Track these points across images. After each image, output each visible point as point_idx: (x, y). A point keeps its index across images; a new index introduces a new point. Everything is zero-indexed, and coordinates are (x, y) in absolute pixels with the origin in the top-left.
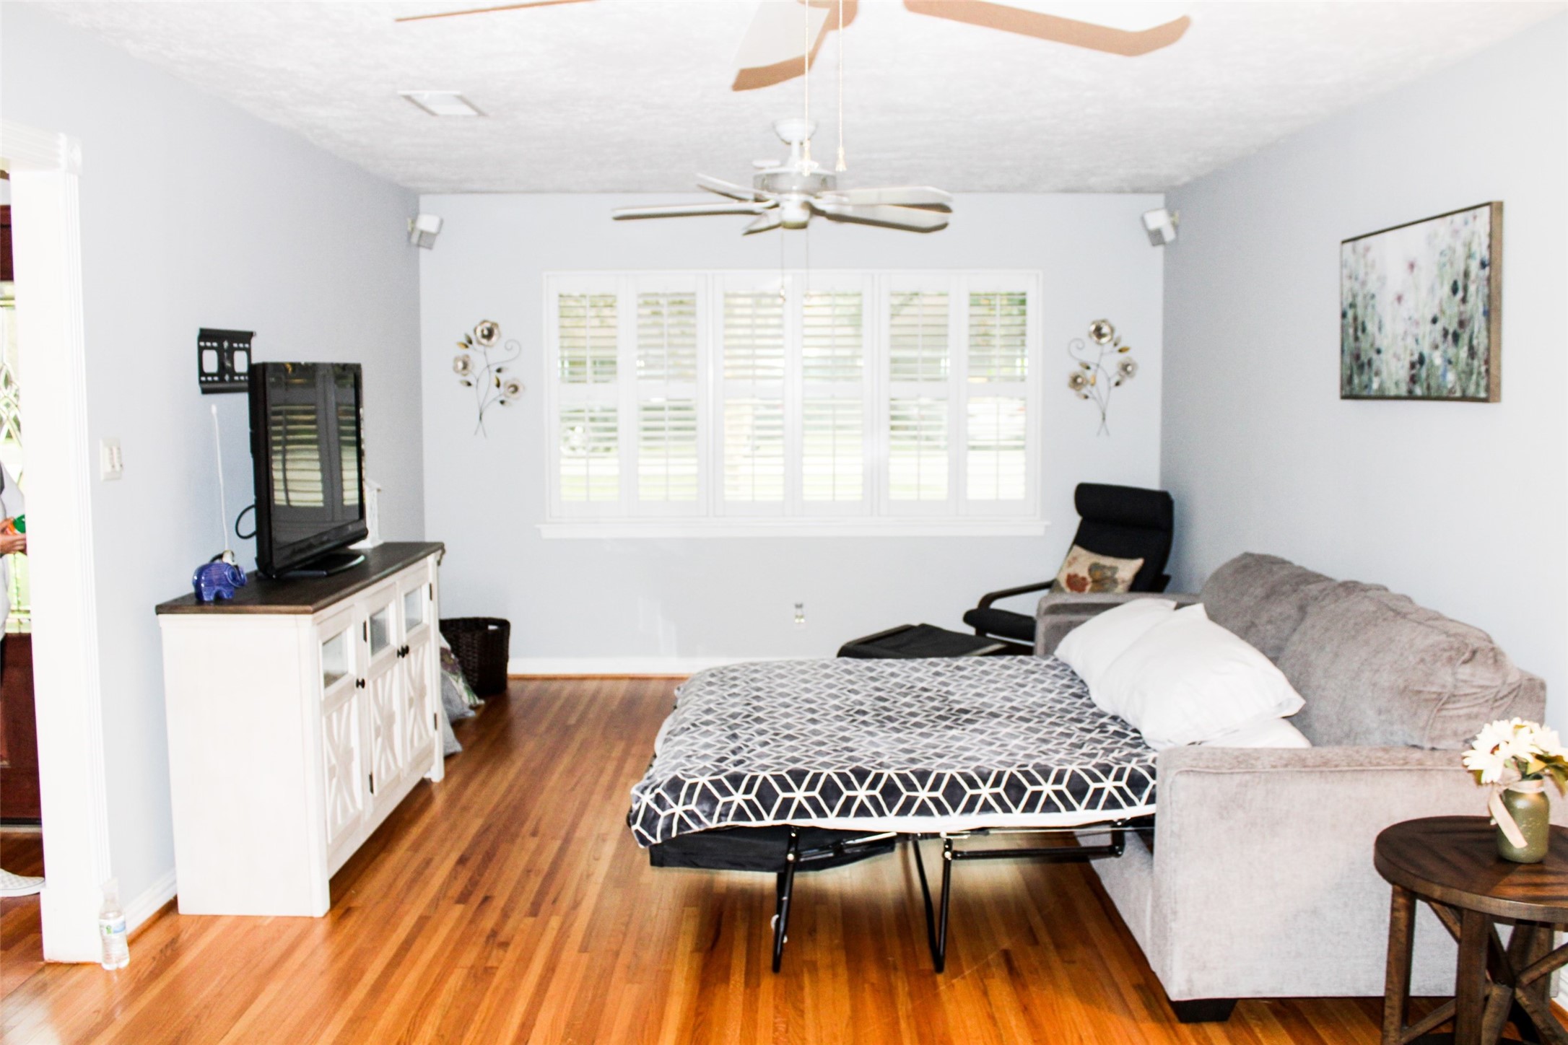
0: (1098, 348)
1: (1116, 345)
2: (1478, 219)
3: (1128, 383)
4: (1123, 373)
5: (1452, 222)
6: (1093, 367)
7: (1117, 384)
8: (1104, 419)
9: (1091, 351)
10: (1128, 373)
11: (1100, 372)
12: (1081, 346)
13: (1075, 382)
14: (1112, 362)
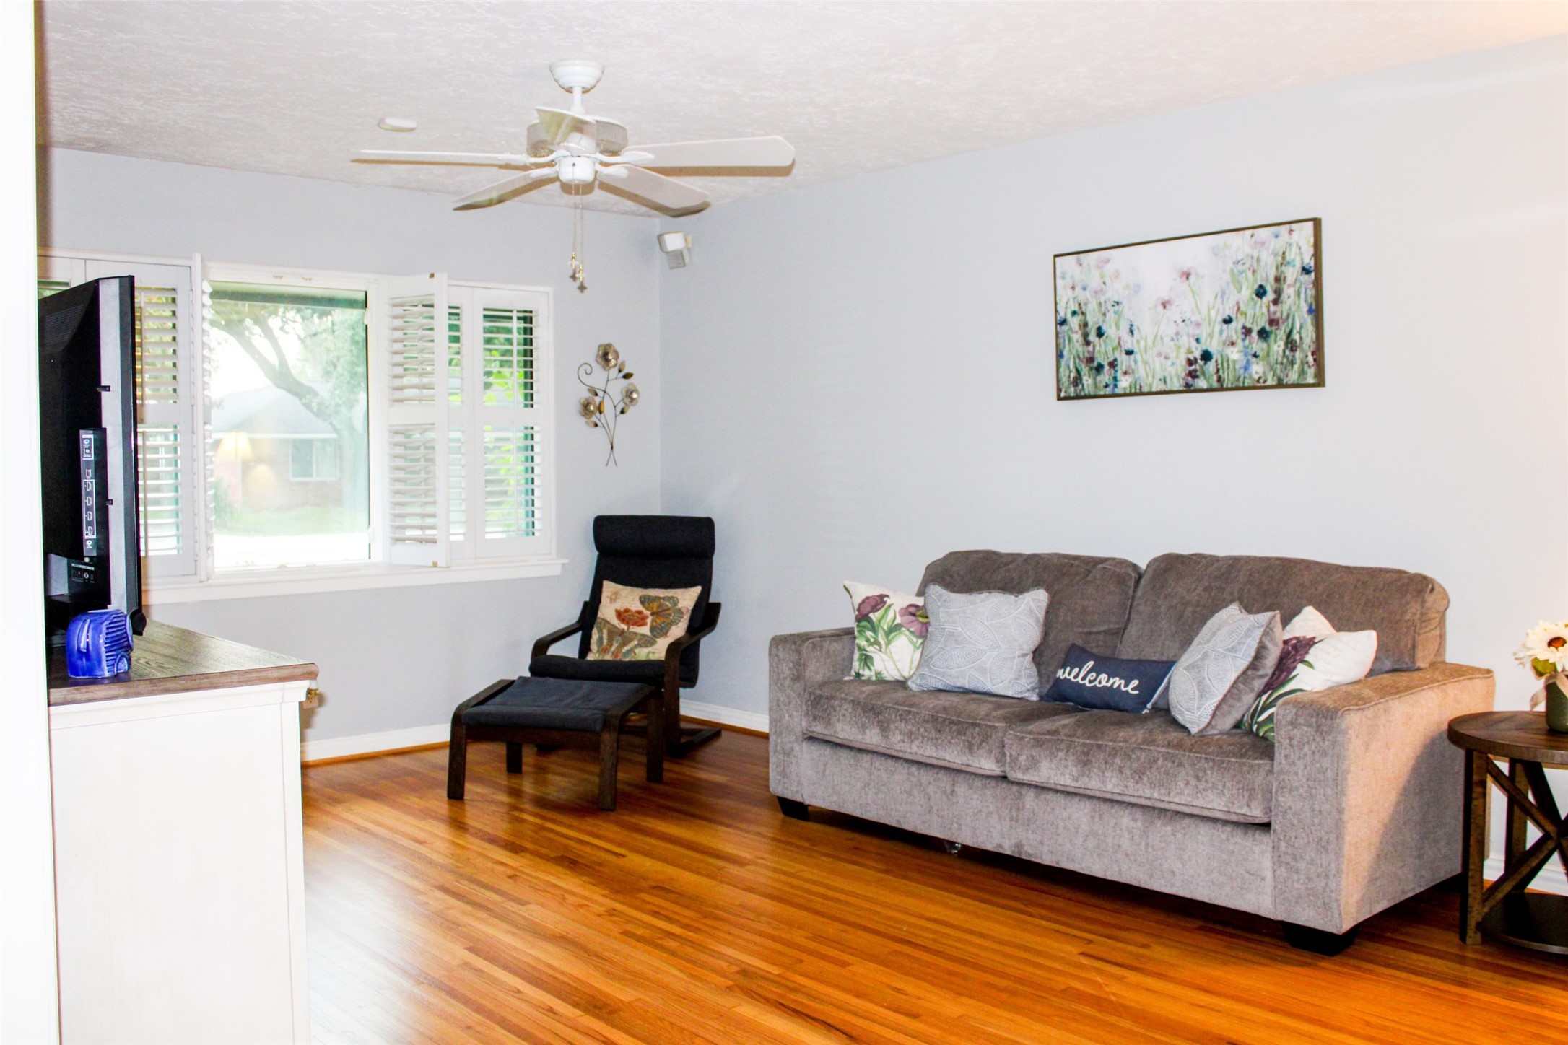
0: (605, 373)
1: (620, 371)
2: (1294, 233)
3: (631, 411)
4: (627, 400)
5: (1252, 236)
6: (601, 393)
7: (622, 412)
8: (612, 448)
9: (598, 378)
10: (632, 400)
11: (607, 399)
12: (588, 372)
13: (586, 408)
14: (617, 388)
